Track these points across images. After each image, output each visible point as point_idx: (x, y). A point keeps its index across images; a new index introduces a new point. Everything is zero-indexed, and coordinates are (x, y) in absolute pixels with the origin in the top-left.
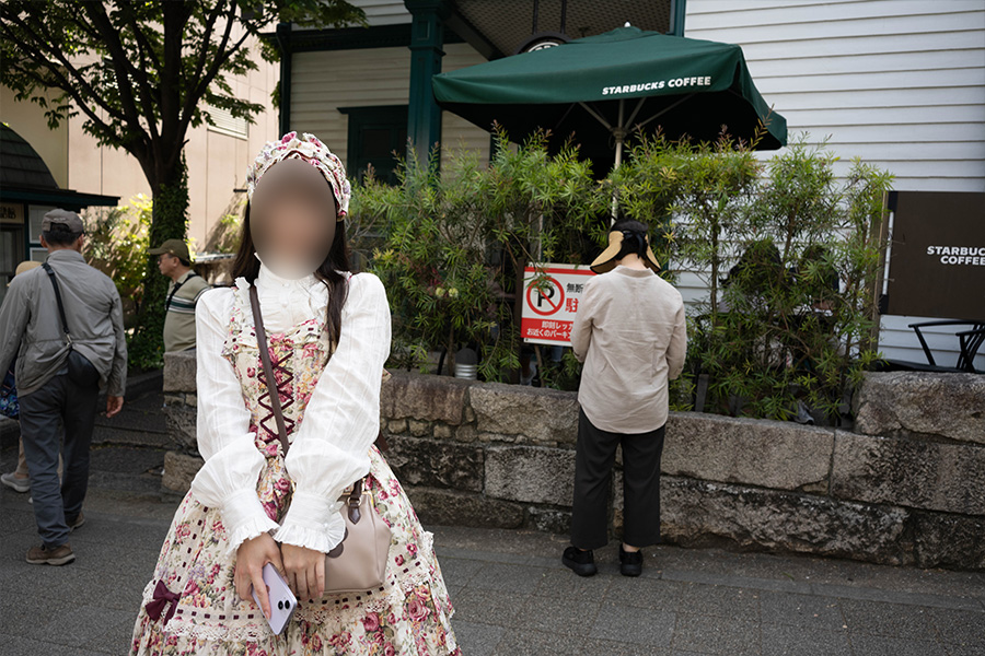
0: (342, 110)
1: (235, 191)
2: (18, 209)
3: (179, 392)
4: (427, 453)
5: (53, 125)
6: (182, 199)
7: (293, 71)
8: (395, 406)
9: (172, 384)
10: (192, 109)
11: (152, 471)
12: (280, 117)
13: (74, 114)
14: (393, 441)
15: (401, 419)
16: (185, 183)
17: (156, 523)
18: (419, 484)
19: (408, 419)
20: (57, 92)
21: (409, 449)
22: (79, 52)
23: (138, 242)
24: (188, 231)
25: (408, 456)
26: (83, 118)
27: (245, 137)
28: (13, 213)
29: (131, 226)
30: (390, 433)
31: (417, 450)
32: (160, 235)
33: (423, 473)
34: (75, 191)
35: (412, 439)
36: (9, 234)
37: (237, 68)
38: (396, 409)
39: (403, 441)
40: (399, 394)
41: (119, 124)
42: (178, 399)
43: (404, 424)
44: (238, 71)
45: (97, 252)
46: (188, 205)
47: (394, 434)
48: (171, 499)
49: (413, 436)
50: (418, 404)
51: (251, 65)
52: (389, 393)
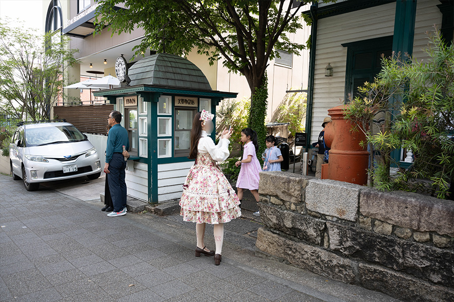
0: (344, 45)
1: (287, 92)
2: (195, 100)
3: (267, 194)
4: (448, 261)
5: (211, 63)
6: (265, 94)
7: (318, 29)
8: (420, 221)
9: (263, 190)
10: (270, 51)
11: (249, 233)
12: (310, 53)
13: (219, 58)
14: (418, 247)
15: (426, 232)
16: (266, 87)
17: (252, 271)
18: (439, 283)
19: (431, 233)
20: (213, 48)
21: (431, 255)
22: (223, 32)
23: (243, 118)
24: (267, 110)
25: (430, 260)
26: (223, 59)
27: (291, 67)
28: (193, 102)
29: (241, 110)
30: (415, 241)
31: (439, 257)
32: (254, 112)
33: (443, 276)
34: (219, 91)
35: (434, 248)
36: (192, 112)
37: (291, 29)
38: (421, 224)
39: (427, 249)
40: (425, 213)
41: (238, 60)
42: (266, 198)
43: (428, 236)
44: (293, 31)
45: (227, 122)
46: (267, 97)
47: (418, 242)
48: (260, 255)
49: (436, 246)
50: (442, 223)
51: (298, 26)
52: (415, 211)
